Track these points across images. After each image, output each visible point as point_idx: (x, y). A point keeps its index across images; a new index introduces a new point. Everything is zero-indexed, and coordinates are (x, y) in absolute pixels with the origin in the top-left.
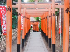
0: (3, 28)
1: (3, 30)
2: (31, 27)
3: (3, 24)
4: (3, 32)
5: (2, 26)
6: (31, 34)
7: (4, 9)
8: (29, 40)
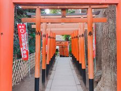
0: (22, 51)
1: (22, 54)
2: (57, 50)
3: (22, 47)
4: (23, 56)
5: (22, 49)
6: (56, 61)
7: (23, 27)
8: (54, 68)
